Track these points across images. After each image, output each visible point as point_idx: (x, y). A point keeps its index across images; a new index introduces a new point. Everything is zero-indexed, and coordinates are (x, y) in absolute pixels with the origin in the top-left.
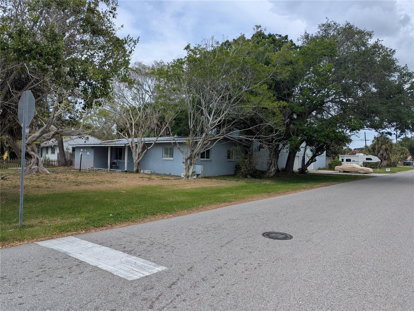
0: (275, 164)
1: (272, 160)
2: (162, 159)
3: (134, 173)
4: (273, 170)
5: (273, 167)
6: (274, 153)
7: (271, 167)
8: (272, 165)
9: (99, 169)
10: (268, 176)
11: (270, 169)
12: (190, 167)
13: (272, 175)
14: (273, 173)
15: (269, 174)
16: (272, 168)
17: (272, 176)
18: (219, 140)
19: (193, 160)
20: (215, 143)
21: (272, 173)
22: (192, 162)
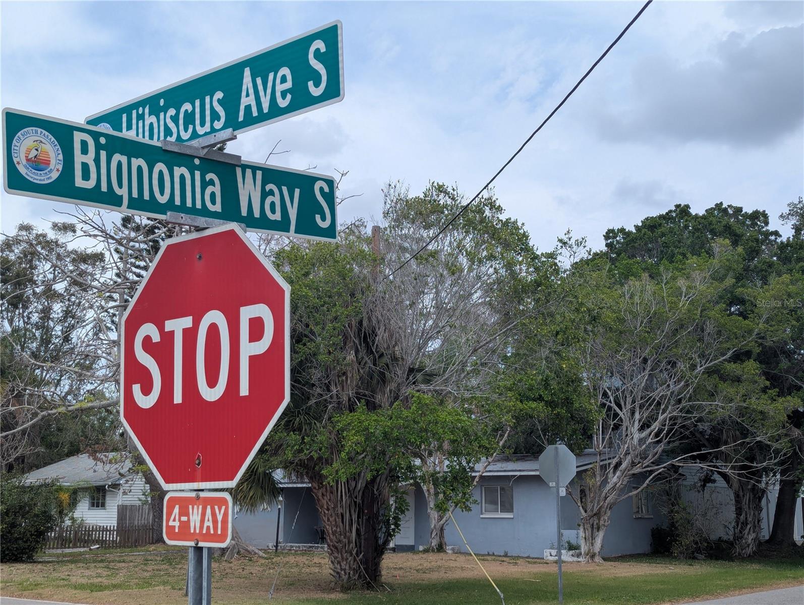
0: (756, 523)
1: (746, 515)
2: (482, 516)
3: (433, 551)
4: (750, 540)
5: (751, 532)
6: (752, 496)
7: (746, 531)
8: (749, 527)
9: (310, 547)
10: (739, 554)
11: (742, 537)
12: (597, 533)
13: (749, 551)
14: (751, 546)
15: (742, 550)
16: (749, 533)
17: (750, 555)
18: (656, 473)
19: (602, 519)
20: (647, 482)
21: (748, 546)
22: (602, 522)
